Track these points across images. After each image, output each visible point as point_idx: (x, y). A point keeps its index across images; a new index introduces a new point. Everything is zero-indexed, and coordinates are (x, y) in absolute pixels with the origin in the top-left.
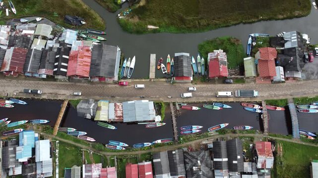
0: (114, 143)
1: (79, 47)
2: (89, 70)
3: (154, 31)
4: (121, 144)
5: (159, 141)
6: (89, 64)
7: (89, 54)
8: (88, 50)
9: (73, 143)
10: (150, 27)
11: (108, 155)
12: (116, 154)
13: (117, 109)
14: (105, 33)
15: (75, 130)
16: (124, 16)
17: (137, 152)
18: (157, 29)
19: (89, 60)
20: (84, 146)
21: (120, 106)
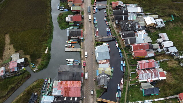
0: (122, 67)
1: (58, 89)
2: (76, 81)
3: (49, 50)
4: (122, 63)
5: (117, 45)
6: (72, 81)
7: (64, 82)
8: (61, 83)
9: (126, 92)
10: (46, 52)
11: (130, 70)
12: (128, 66)
13: (102, 62)
14: (47, 79)
15: (117, 93)
16: (35, 68)
17: (125, 55)
18: (48, 48)
19: (69, 82)
20: (127, 85)
21: (100, 61)
